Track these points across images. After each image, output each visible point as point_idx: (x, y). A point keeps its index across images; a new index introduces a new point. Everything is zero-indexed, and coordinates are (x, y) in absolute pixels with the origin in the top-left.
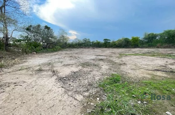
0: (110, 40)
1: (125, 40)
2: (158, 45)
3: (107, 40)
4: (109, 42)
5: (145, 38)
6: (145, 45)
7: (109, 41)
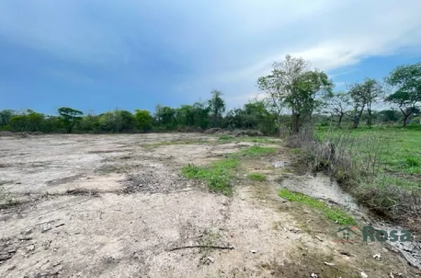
0: (81, 113)
1: (122, 115)
2: (179, 126)
3: (72, 111)
4: (79, 118)
5: (160, 115)
6: (161, 127)
7: (77, 116)
